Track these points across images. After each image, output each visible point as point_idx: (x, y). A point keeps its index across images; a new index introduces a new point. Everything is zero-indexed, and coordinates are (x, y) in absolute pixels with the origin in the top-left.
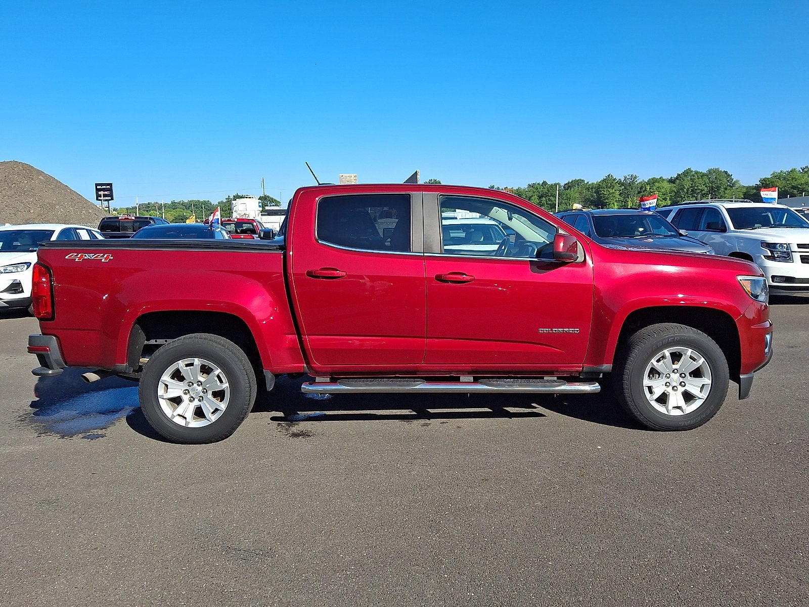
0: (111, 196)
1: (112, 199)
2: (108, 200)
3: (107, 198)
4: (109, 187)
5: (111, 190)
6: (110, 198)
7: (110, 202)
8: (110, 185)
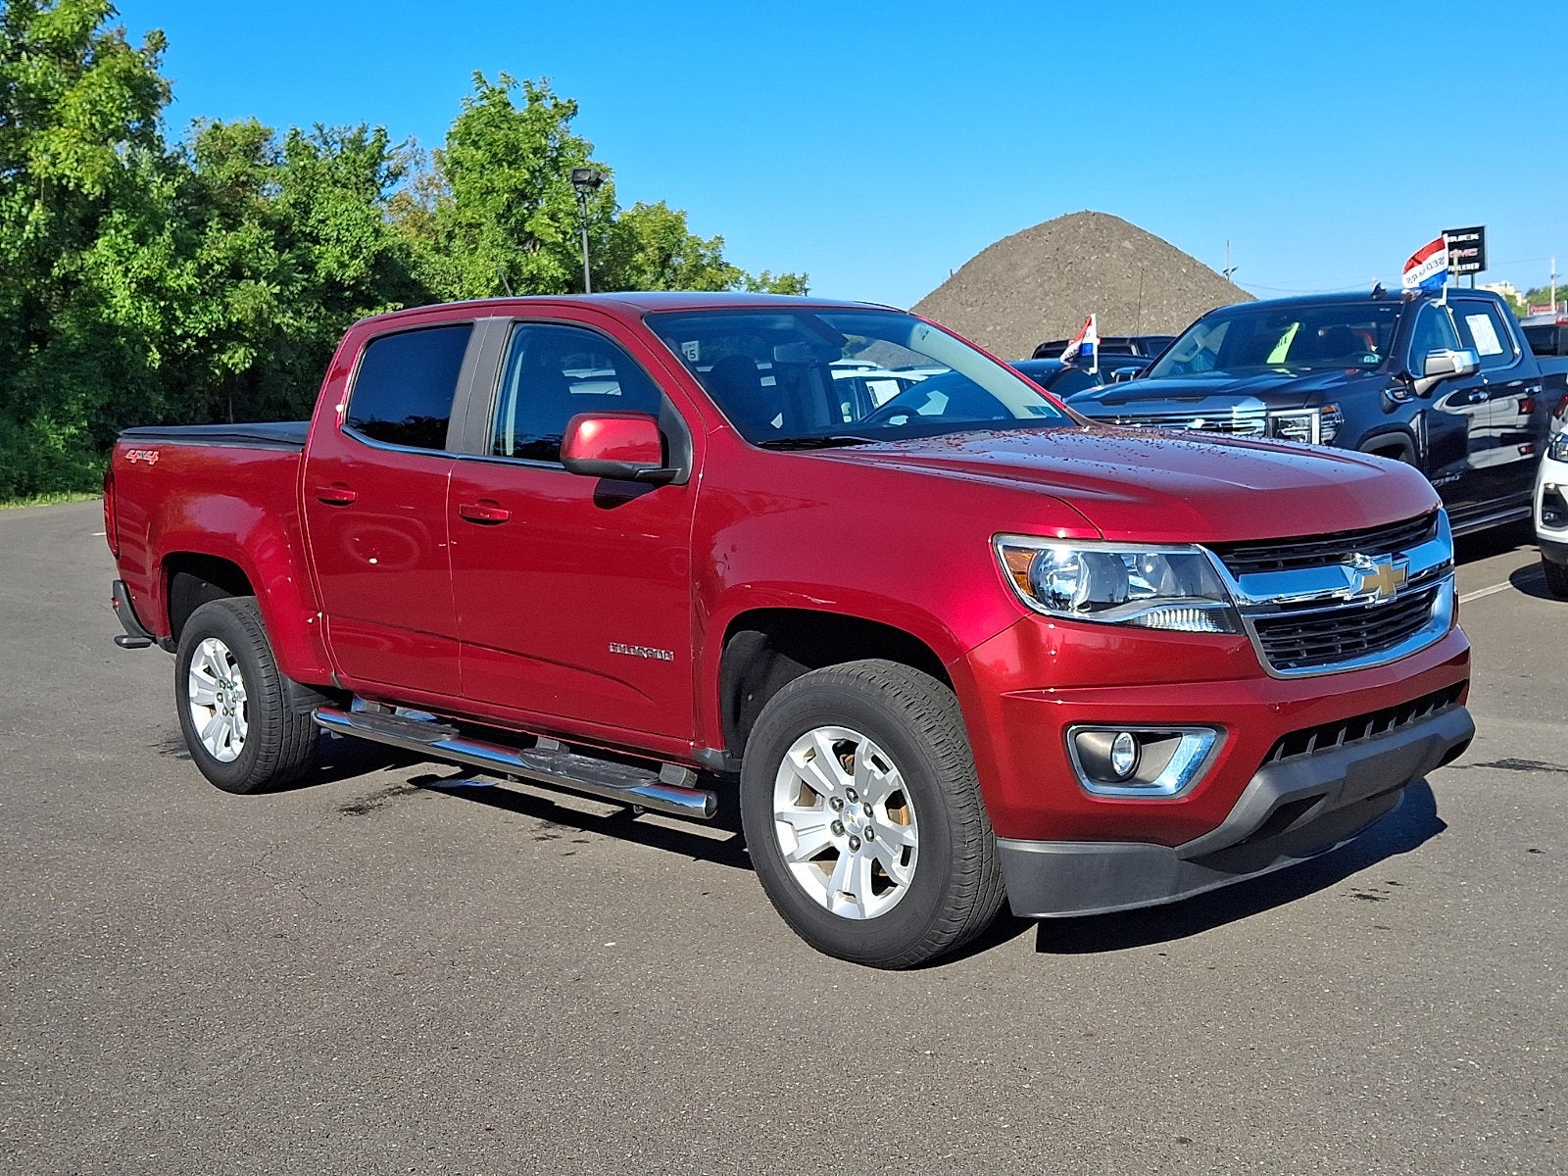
0: (1480, 259)
1: (1482, 268)
2: (1471, 272)
3: (1470, 267)
4: (1475, 237)
5: (1479, 245)
6: (1477, 266)
7: (1477, 275)
8: (1480, 230)
